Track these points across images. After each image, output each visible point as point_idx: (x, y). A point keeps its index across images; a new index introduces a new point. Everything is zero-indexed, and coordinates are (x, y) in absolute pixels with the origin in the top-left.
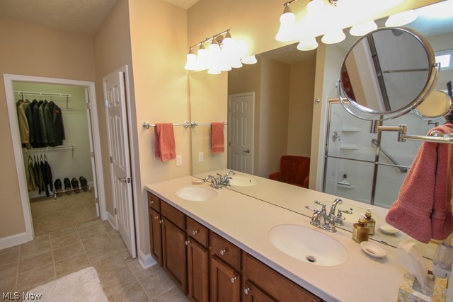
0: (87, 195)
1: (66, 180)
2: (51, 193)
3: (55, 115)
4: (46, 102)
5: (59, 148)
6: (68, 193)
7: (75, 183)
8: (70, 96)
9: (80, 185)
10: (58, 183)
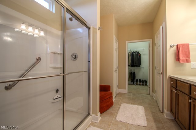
0: (146, 87)
1: (140, 80)
2: (135, 83)
3: (139, 56)
4: (136, 52)
5: (139, 67)
6: (140, 85)
7: (143, 81)
8: (144, 49)
9: (144, 83)
10: (137, 80)
